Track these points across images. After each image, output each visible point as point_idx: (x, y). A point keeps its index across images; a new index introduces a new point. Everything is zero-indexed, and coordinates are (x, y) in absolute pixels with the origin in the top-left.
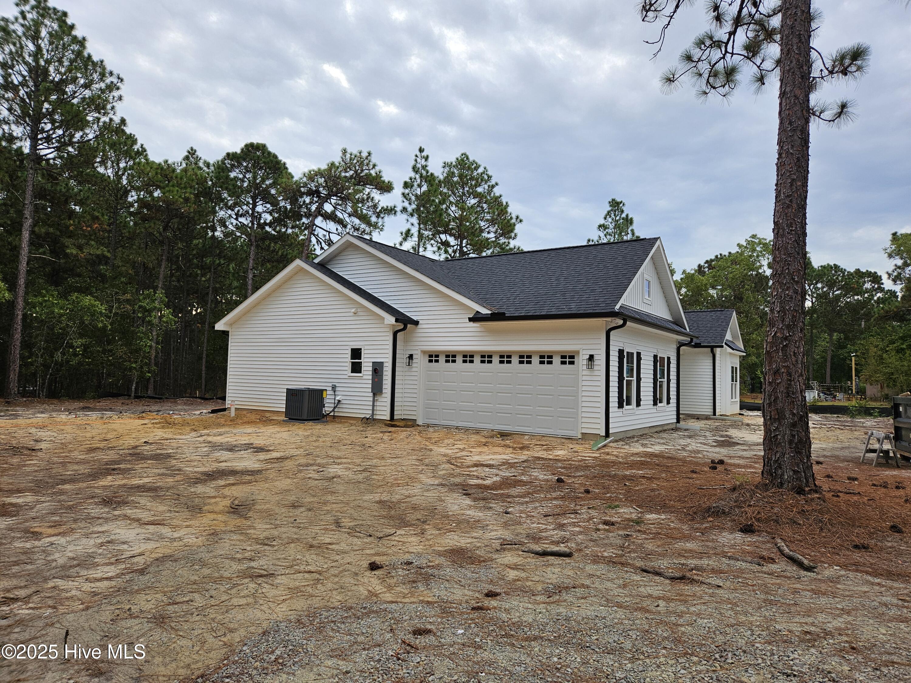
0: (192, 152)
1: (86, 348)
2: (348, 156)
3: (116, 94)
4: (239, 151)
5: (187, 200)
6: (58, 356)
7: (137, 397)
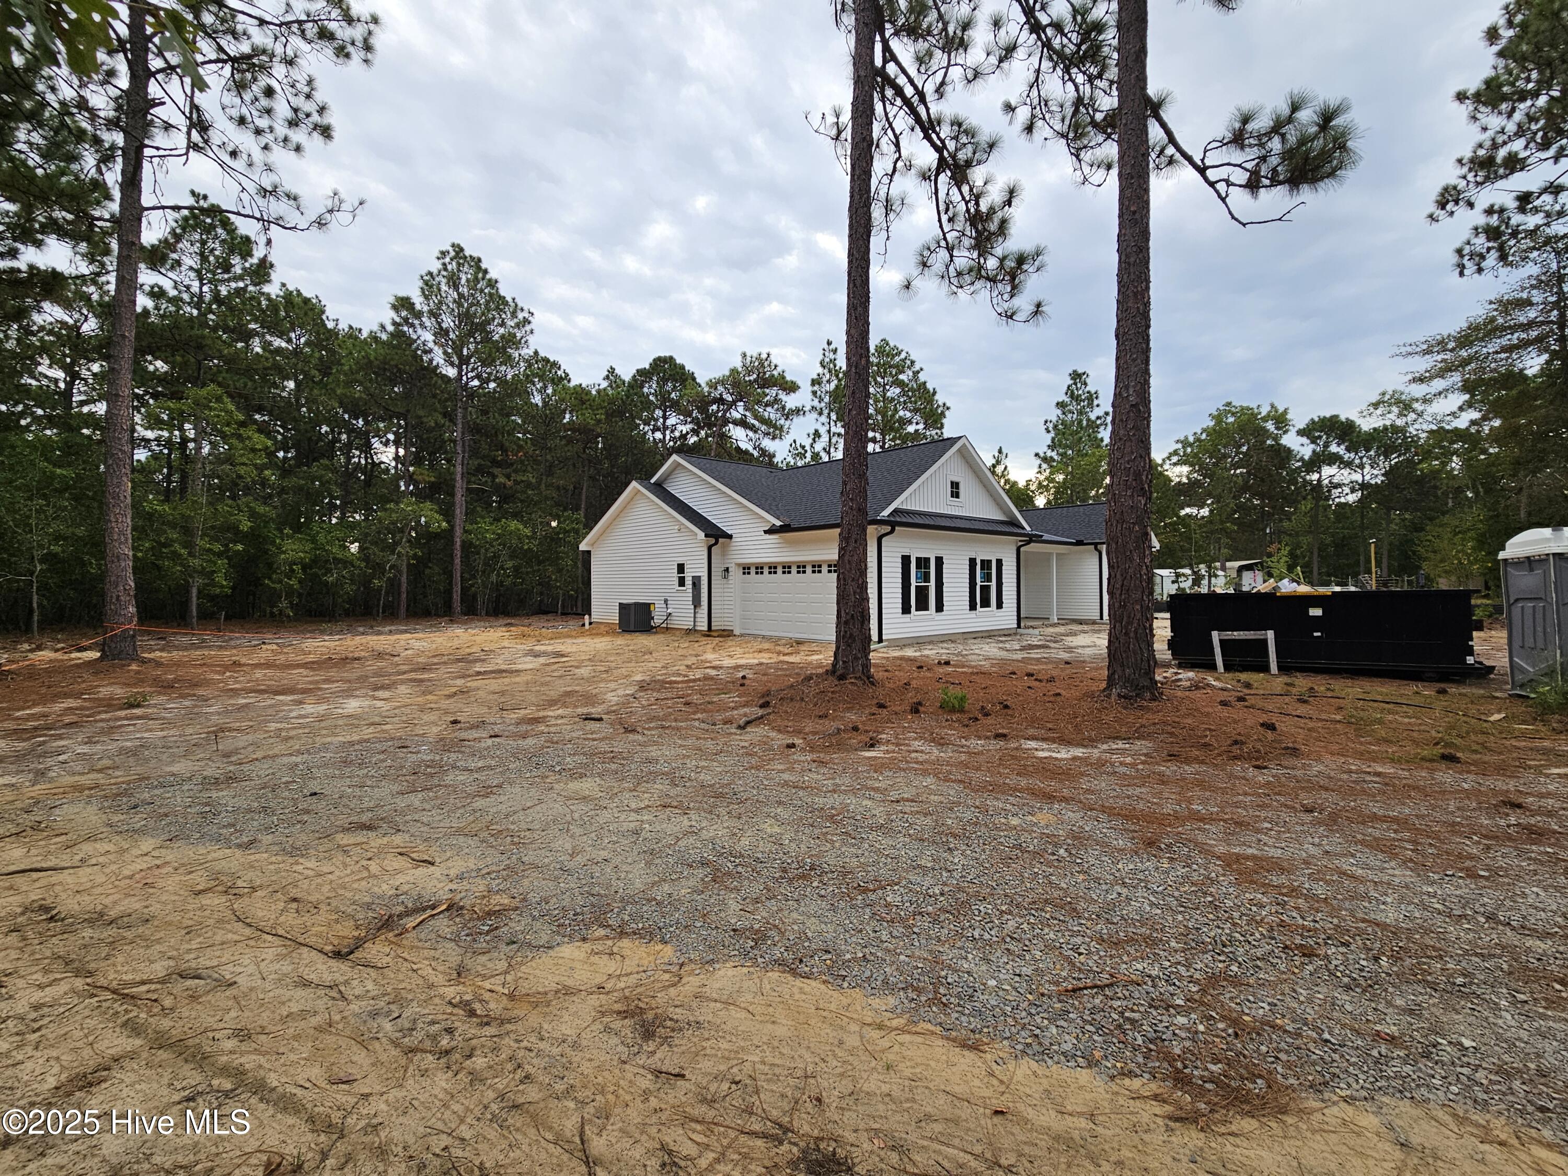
0: (612, 371)
1: (516, 569)
2: (749, 359)
3: (528, 328)
4: (647, 367)
5: (599, 421)
6: (494, 578)
7: (563, 614)
